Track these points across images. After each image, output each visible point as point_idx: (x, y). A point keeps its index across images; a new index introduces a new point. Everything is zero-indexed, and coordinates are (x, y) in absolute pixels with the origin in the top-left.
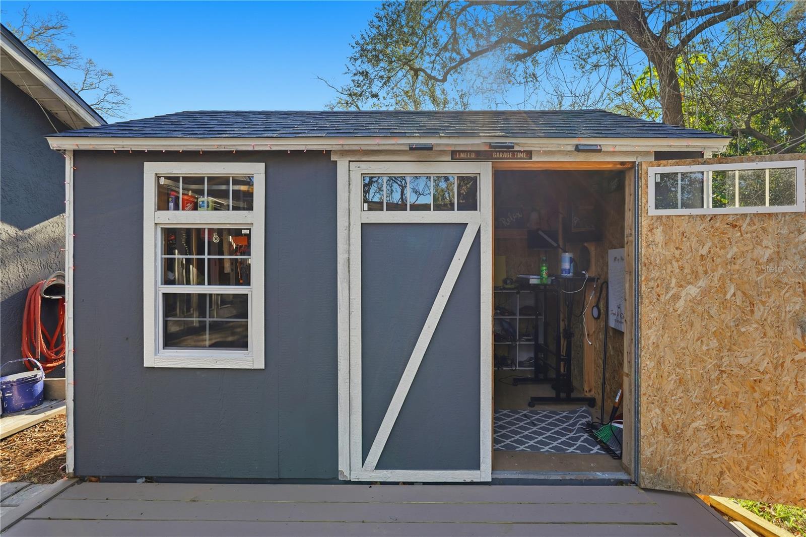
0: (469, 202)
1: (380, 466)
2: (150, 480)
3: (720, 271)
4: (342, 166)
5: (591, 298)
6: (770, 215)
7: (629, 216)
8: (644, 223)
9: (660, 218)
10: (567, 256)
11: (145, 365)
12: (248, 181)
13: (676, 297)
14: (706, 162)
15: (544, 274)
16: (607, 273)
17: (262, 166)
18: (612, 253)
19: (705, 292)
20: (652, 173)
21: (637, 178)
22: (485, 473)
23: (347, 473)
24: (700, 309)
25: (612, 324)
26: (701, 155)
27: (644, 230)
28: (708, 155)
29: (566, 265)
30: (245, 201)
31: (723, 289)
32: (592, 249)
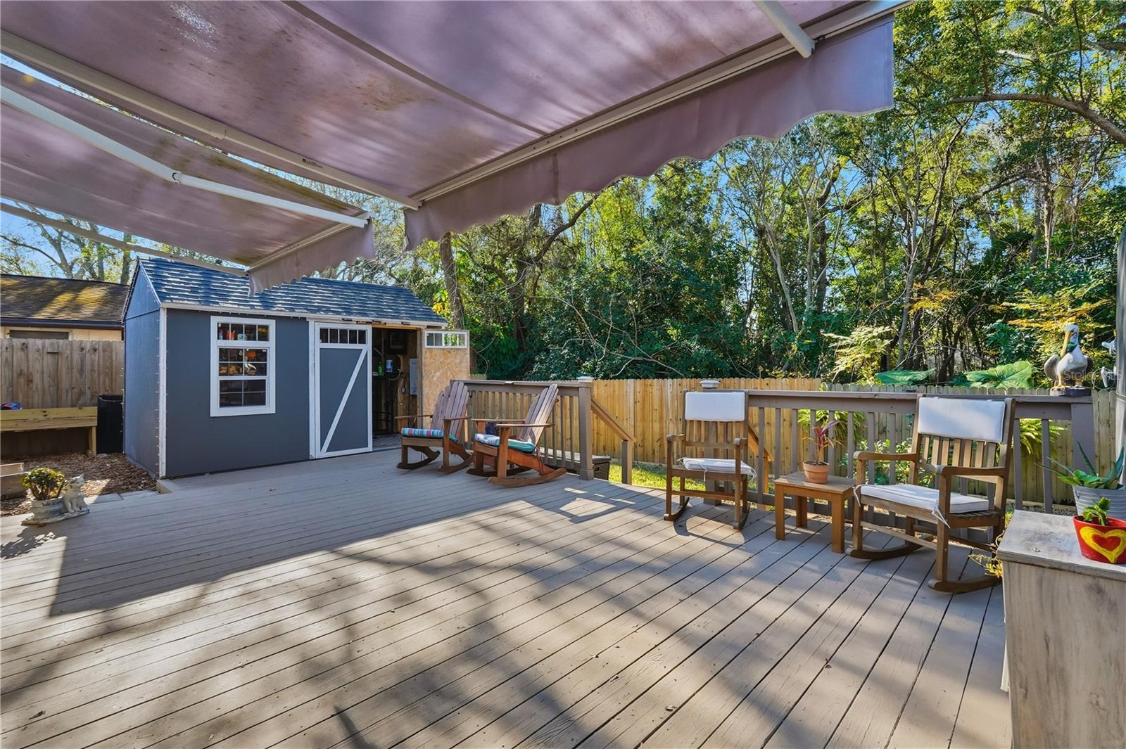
0: (363, 341)
1: (328, 450)
2: (211, 473)
3: (446, 367)
4: (311, 324)
5: (402, 382)
6: (459, 349)
7: (418, 347)
8: (424, 350)
9: (428, 349)
10: (389, 361)
11: (211, 416)
12: (266, 327)
13: (433, 376)
14: (443, 330)
15: (381, 371)
16: (409, 370)
17: (274, 321)
18: (411, 361)
19: (442, 374)
20: (426, 333)
21: (421, 334)
22: (370, 448)
23: (313, 456)
24: (440, 380)
25: (411, 393)
26: (441, 327)
27: (424, 353)
28: (443, 328)
29: (389, 366)
30: (264, 337)
31: (447, 373)
32: (401, 358)
